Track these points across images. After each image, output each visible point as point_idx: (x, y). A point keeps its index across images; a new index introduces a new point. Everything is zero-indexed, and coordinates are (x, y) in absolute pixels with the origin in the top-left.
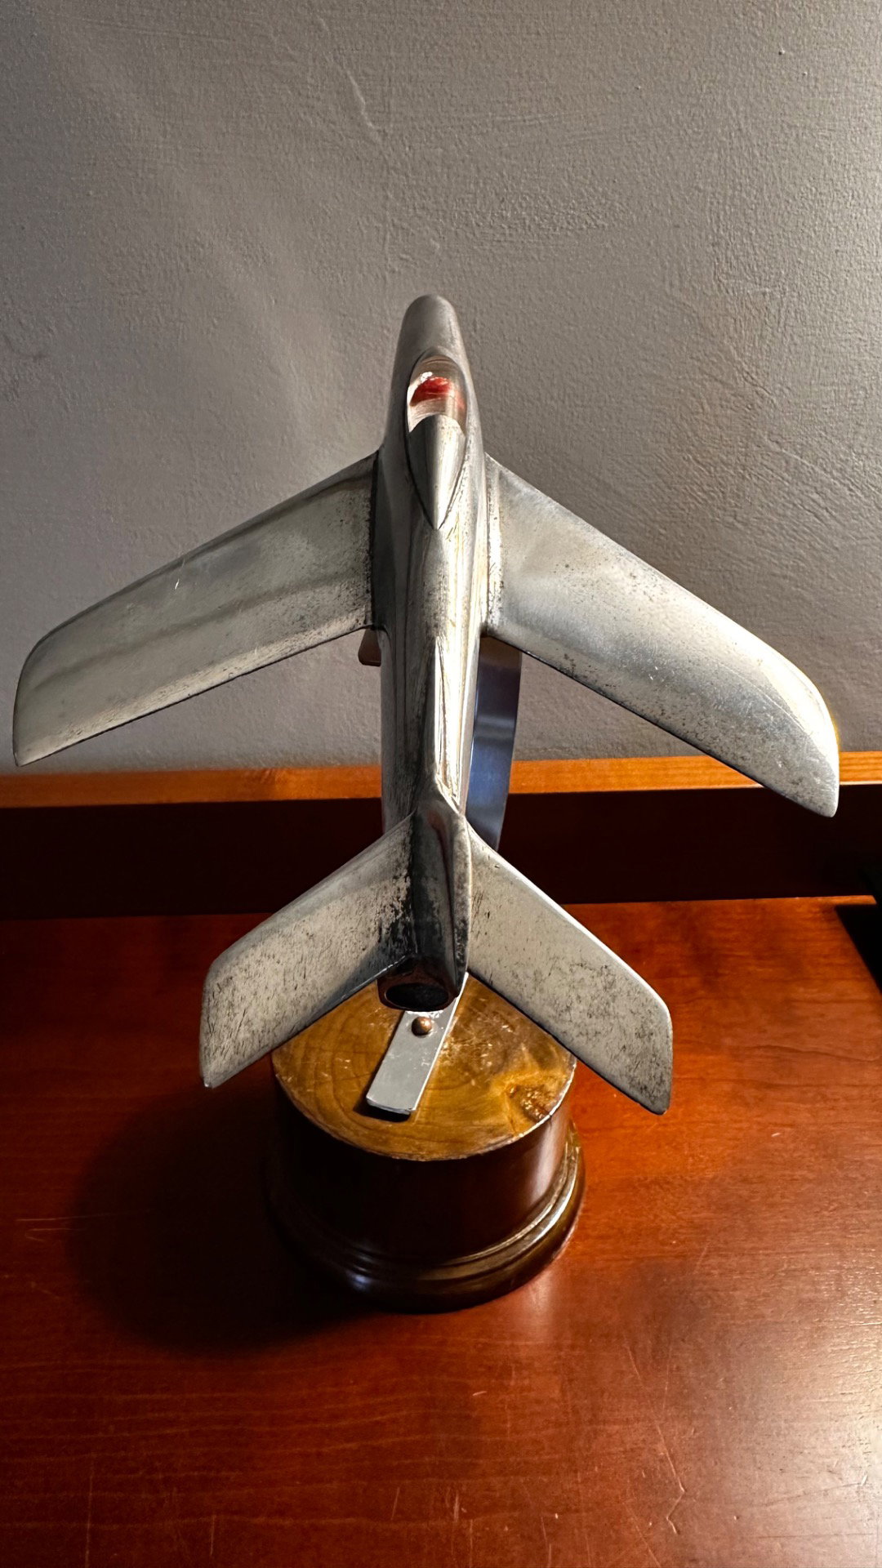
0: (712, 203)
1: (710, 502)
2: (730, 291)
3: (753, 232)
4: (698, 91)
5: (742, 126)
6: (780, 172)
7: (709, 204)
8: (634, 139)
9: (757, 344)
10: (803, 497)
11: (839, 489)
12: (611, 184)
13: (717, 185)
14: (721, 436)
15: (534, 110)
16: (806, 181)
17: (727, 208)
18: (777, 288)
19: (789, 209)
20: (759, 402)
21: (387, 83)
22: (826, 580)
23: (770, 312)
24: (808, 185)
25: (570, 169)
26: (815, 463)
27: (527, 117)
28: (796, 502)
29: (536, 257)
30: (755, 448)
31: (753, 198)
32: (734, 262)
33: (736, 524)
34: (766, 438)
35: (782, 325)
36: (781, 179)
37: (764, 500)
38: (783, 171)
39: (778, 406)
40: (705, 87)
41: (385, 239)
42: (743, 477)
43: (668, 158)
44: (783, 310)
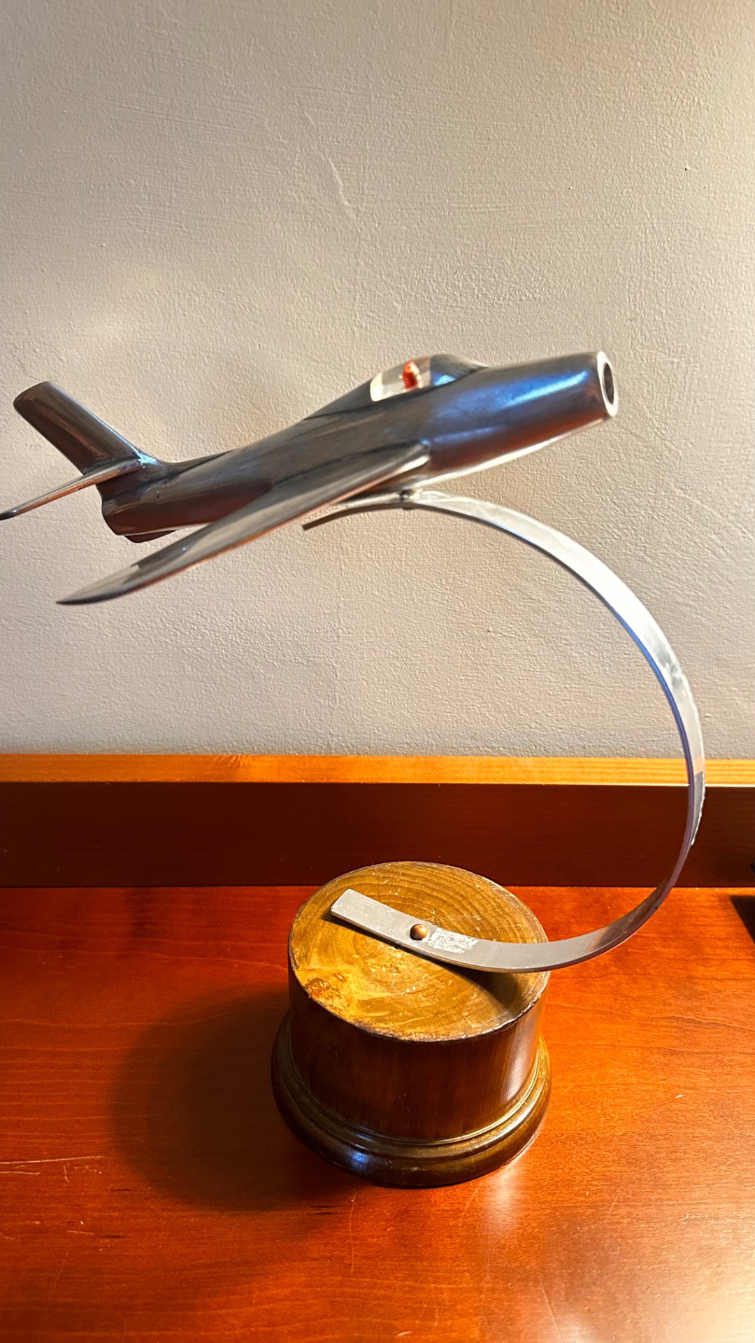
0: (630, 286)
1: (624, 538)
2: (644, 358)
3: (664, 311)
4: (620, 195)
5: (655, 226)
6: (685, 265)
7: (627, 287)
8: (566, 229)
9: (666, 405)
10: (703, 536)
11: (734, 531)
12: (547, 264)
13: (634, 270)
14: (635, 482)
15: (484, 200)
16: (706, 272)
17: (642, 290)
18: (683, 359)
19: (693, 294)
20: (667, 453)
21: (362, 170)
22: (722, 609)
23: (677, 379)
24: (709, 276)
25: (513, 250)
26: (714, 508)
27: (478, 206)
28: (697, 541)
29: (482, 321)
30: (663, 493)
31: (663, 284)
32: (648, 335)
33: (646, 557)
34: (672, 484)
35: (687, 389)
36: (687, 271)
37: (669, 537)
38: (688, 263)
39: (683, 458)
40: (625, 191)
41: (355, 298)
42: (653, 518)
43: (595, 247)
44: (688, 377)
